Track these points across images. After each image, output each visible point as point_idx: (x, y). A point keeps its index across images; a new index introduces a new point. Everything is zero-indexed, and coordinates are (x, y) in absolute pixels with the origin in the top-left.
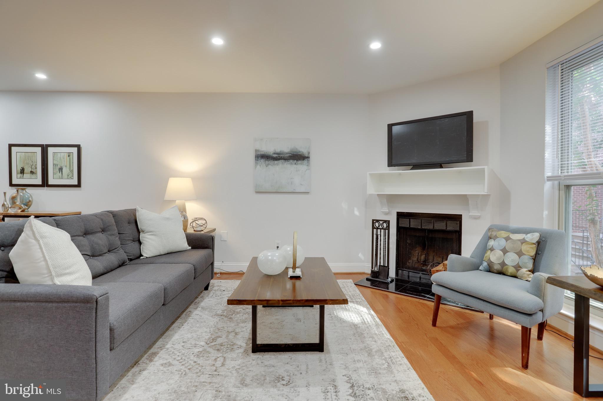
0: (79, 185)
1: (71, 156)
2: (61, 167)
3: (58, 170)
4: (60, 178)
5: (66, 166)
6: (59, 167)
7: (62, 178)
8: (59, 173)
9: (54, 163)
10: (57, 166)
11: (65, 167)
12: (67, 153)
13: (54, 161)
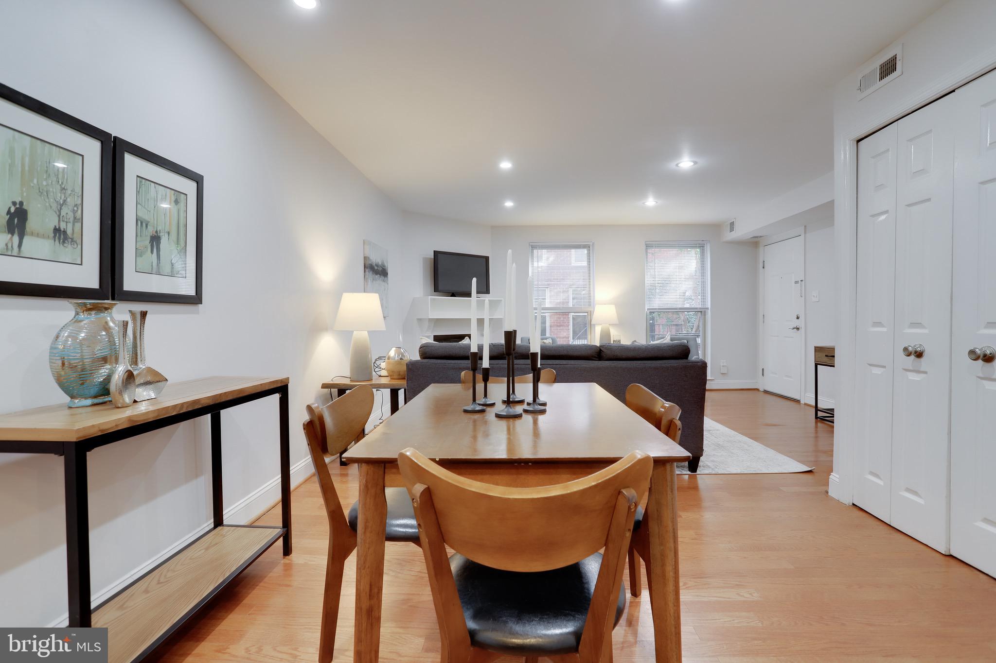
0: (196, 299)
1: (182, 205)
2: (156, 232)
3: (147, 242)
4: (154, 271)
5: (169, 233)
6: (151, 231)
7: (159, 273)
8: (152, 252)
9: (138, 214)
10: (147, 226)
11: (166, 235)
12: (173, 192)
13: (139, 206)
